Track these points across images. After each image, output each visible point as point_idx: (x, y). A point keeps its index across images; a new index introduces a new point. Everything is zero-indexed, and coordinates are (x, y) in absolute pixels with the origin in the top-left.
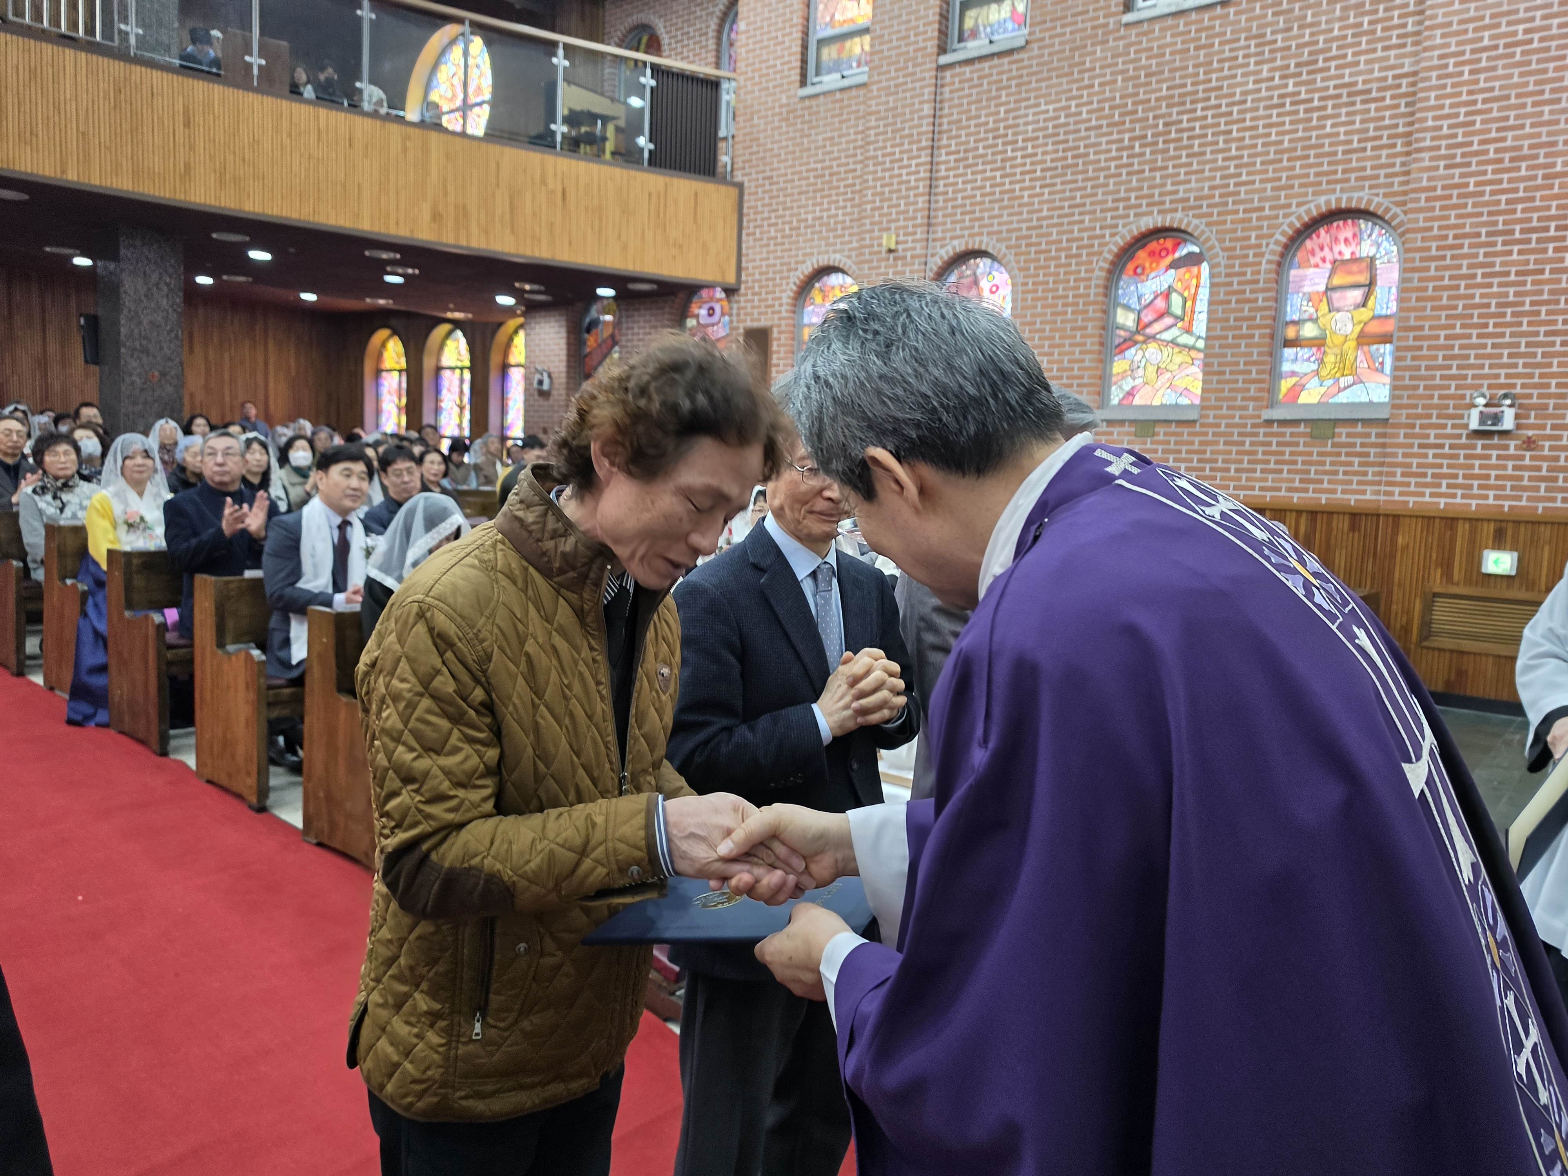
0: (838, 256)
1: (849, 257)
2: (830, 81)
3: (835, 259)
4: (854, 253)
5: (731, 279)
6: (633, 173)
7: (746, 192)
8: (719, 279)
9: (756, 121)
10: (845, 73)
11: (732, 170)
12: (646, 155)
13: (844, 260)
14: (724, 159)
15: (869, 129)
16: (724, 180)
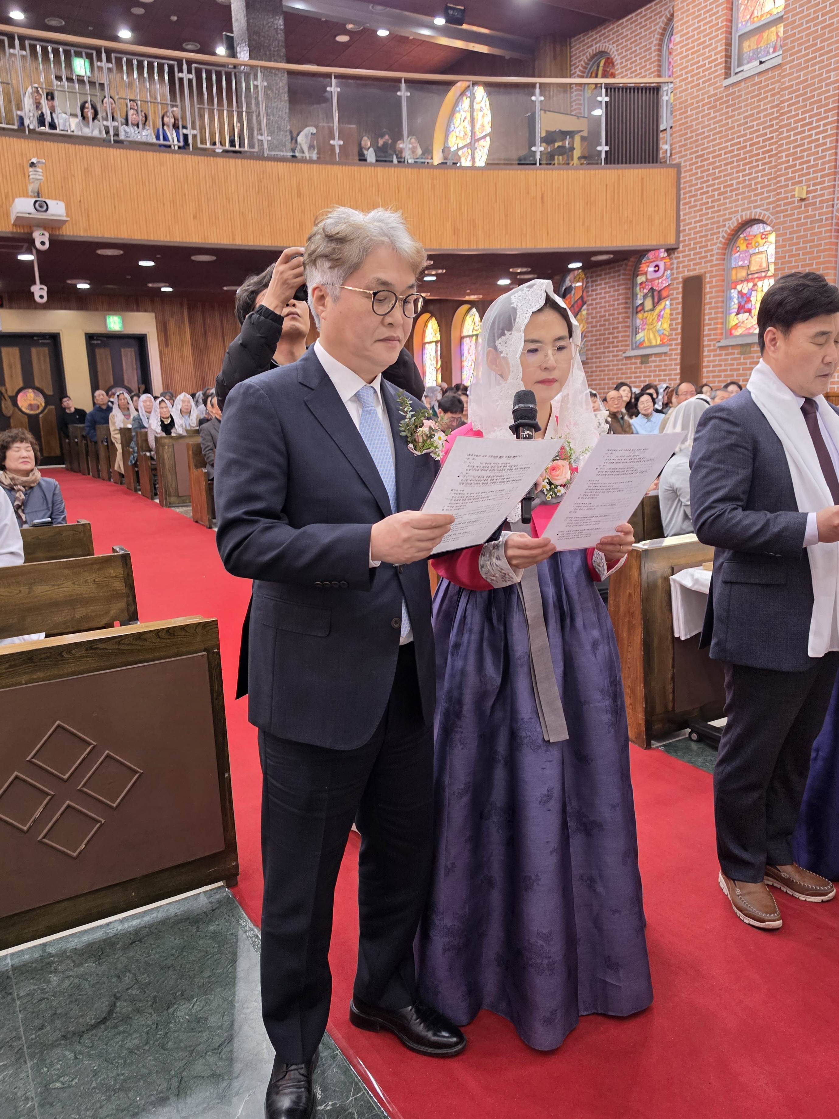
0: (758, 210)
1: (767, 210)
2: (751, 68)
3: (755, 213)
4: (771, 206)
5: (671, 241)
6: (593, 172)
7: (683, 170)
8: (662, 242)
9: (689, 113)
10: (763, 60)
11: (671, 155)
12: (603, 156)
13: (763, 212)
14: (664, 147)
15: (783, 102)
16: (664, 163)
